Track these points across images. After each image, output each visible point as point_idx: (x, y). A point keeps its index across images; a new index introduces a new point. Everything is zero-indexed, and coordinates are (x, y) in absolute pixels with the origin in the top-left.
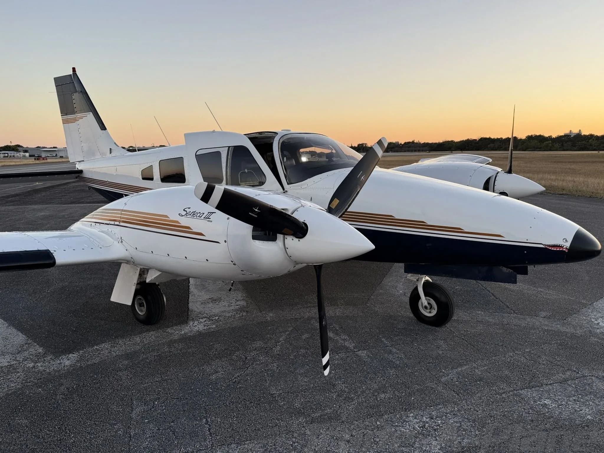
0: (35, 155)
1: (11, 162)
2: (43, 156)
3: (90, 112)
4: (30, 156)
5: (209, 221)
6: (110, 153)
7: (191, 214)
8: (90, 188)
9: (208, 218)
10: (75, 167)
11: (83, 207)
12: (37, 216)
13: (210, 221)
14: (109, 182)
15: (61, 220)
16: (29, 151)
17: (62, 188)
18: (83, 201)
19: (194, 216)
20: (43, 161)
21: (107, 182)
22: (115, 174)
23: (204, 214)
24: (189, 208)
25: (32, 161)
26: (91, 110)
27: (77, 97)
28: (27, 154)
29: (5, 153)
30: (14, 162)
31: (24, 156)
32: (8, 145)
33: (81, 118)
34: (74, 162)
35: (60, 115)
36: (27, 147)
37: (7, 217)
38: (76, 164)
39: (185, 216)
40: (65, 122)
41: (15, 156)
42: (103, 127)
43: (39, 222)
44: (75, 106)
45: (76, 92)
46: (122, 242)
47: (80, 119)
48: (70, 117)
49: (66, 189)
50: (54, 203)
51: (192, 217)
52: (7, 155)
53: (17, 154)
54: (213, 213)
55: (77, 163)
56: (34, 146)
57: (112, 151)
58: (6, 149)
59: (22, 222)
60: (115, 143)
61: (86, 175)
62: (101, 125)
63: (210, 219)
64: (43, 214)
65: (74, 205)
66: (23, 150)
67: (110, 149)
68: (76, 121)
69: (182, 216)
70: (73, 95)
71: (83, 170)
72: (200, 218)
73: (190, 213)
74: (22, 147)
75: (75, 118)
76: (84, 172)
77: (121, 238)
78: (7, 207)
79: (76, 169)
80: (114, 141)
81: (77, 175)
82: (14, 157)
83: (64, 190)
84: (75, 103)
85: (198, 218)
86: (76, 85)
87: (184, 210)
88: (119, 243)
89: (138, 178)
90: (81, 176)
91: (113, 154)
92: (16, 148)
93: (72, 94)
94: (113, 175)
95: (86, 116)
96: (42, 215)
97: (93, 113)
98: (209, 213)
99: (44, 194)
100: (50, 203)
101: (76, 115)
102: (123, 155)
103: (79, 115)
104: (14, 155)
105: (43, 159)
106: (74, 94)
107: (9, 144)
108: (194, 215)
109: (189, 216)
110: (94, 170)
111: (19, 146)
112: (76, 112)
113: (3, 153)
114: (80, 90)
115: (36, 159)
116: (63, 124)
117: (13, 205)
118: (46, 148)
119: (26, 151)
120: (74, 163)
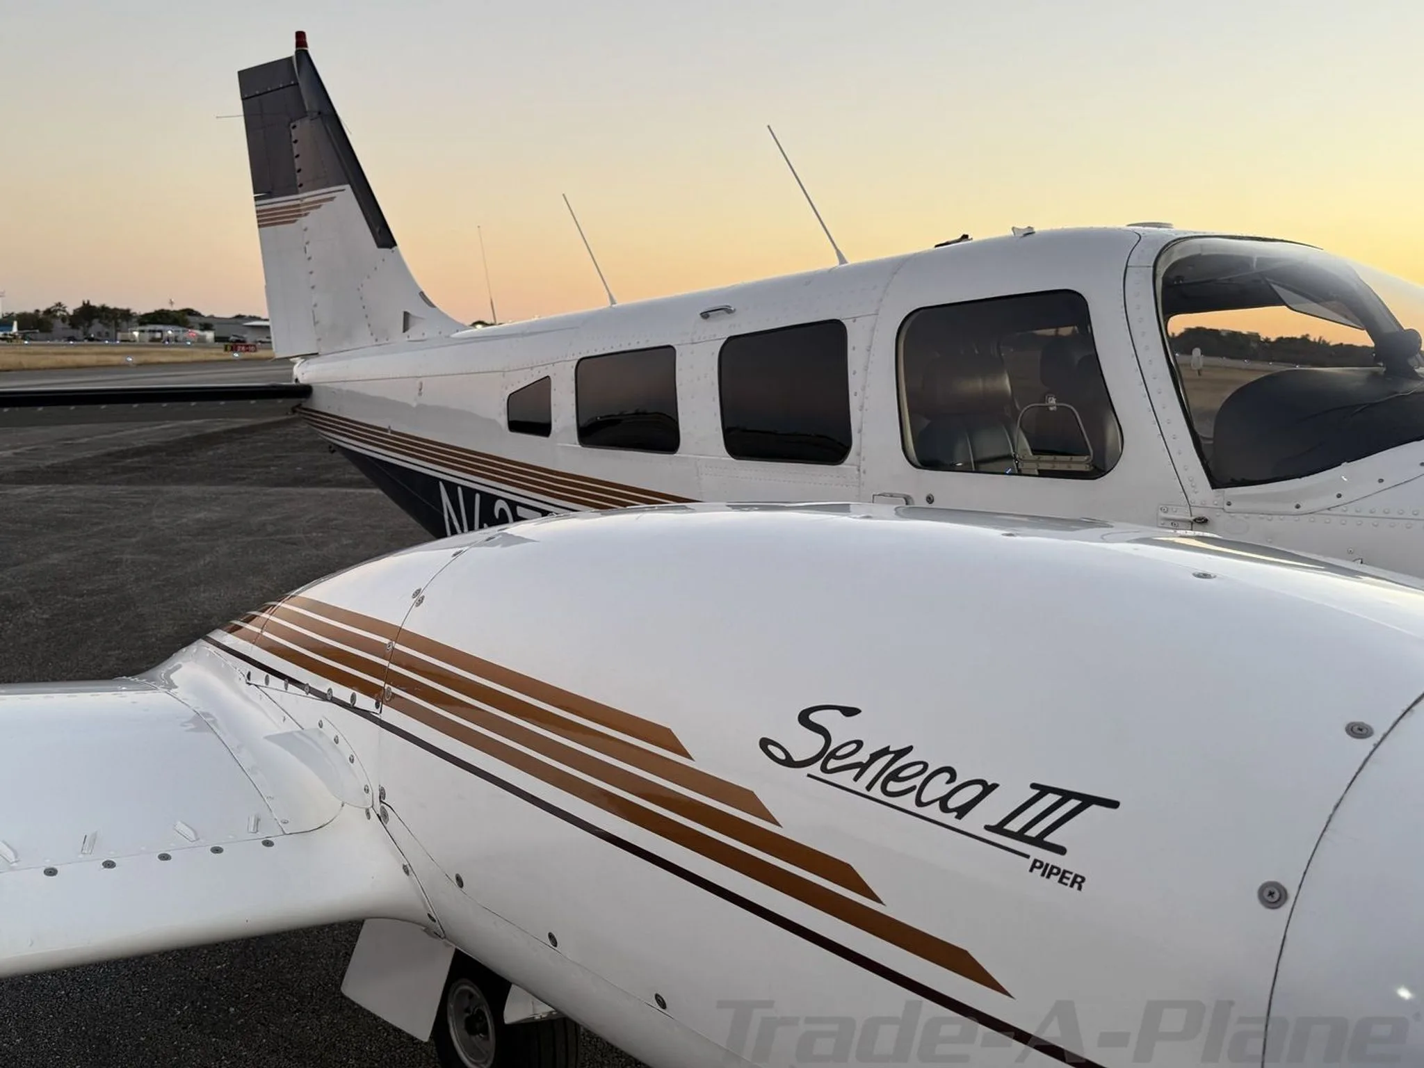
0: (228, 338)
1: (164, 353)
2: (249, 342)
3: (345, 184)
4: (217, 339)
5: (1048, 871)
6: (404, 331)
7: (863, 767)
8: (334, 448)
9: (1039, 841)
10: (291, 374)
11: (324, 496)
12: (184, 520)
13: (1063, 875)
14: (393, 432)
15: (250, 539)
16: (215, 327)
17: (278, 432)
18: (329, 476)
19: (893, 786)
20: (247, 355)
21: (385, 430)
22: (414, 405)
23: (988, 789)
24: (850, 712)
25: (218, 353)
26: (348, 178)
27: (304, 132)
28: (210, 335)
29: (154, 331)
30: (172, 354)
31: (202, 340)
32: (162, 310)
33: (316, 205)
34: (288, 358)
35: (251, 195)
36: (212, 317)
37: (96, 520)
38: (294, 364)
39: (815, 769)
40: (265, 219)
41: (180, 338)
42: (385, 238)
43: (184, 545)
44: (298, 163)
45: (303, 114)
46: (383, 817)
47: (311, 208)
48: (280, 202)
49: (289, 437)
50: (244, 479)
51: (876, 792)
52: (158, 335)
53: (183, 333)
54: (1087, 801)
55: (299, 360)
56: (229, 313)
57: (411, 321)
58: (159, 320)
59: (134, 540)
60: (422, 294)
61: (321, 403)
62: (377, 230)
63: (1061, 850)
64: (201, 515)
65: (301, 490)
66: (200, 325)
67: (406, 315)
68: (300, 216)
69: (789, 762)
70: (294, 127)
71: (313, 385)
72: (950, 819)
73: (862, 756)
74: (198, 314)
75: (298, 205)
76: (315, 389)
77: (382, 795)
78: (108, 487)
79: (294, 383)
80: (416, 286)
81: (294, 402)
82: (176, 341)
83: (282, 439)
84: (297, 156)
85: (934, 811)
86: (304, 92)
87: (804, 718)
88: (368, 814)
89: (492, 422)
90: (304, 405)
91: (414, 333)
92: (183, 318)
93: (292, 125)
94: (406, 406)
95: (332, 199)
96: (199, 520)
97: (352, 187)
98: (1043, 790)
99: (222, 449)
100: (234, 480)
101: (300, 196)
102: (448, 337)
103: (307, 196)
104: (176, 337)
105: (248, 348)
106: (298, 123)
107: (167, 307)
108: (895, 777)
109: (846, 778)
110: (346, 387)
111: (190, 312)
112: (301, 185)
113: (150, 331)
114: (316, 107)
115: (229, 348)
116: (259, 226)
117: (129, 482)
118: (259, 319)
119: (206, 327)
120: (287, 361)
